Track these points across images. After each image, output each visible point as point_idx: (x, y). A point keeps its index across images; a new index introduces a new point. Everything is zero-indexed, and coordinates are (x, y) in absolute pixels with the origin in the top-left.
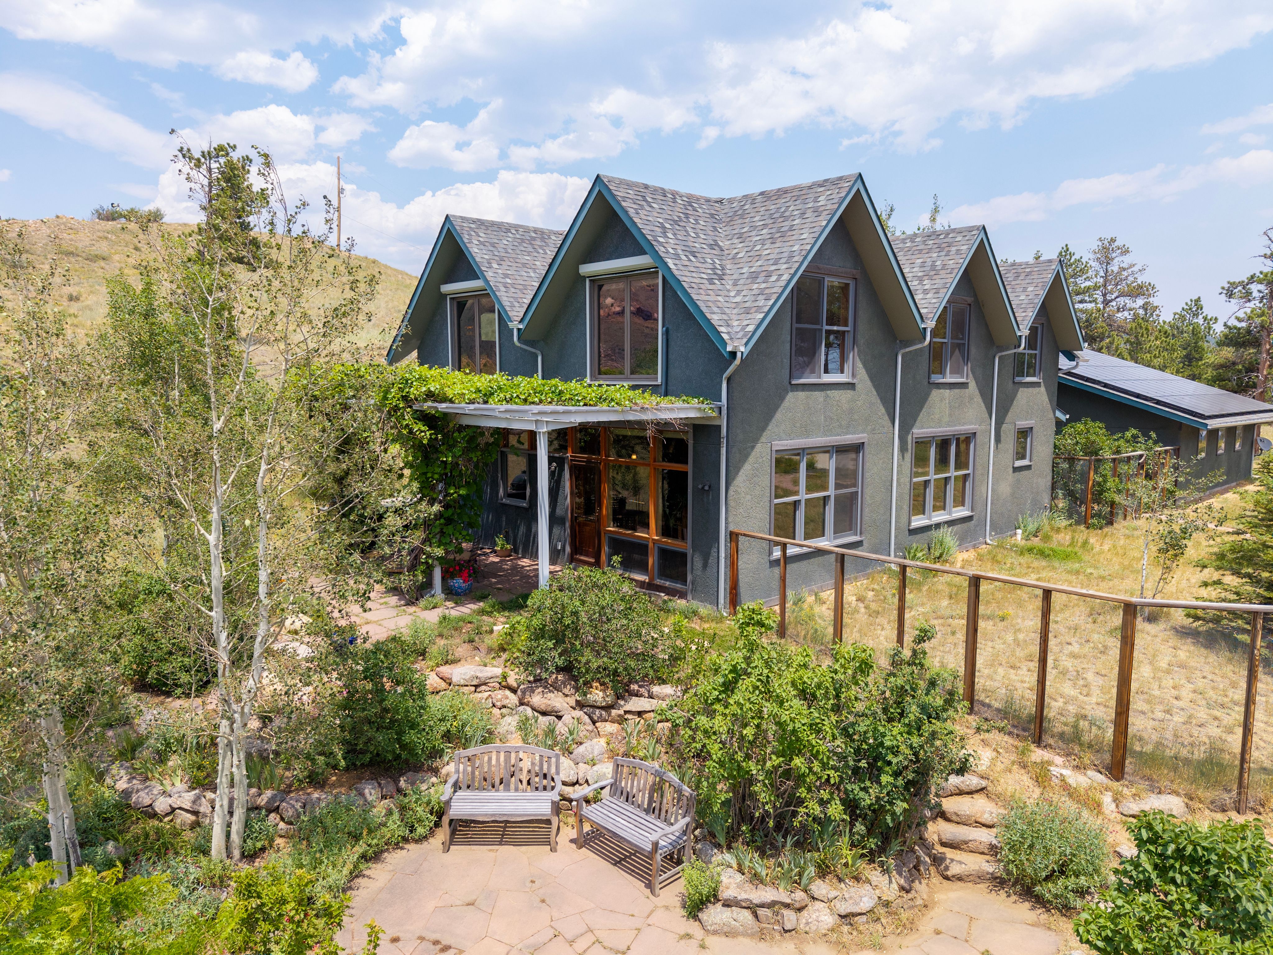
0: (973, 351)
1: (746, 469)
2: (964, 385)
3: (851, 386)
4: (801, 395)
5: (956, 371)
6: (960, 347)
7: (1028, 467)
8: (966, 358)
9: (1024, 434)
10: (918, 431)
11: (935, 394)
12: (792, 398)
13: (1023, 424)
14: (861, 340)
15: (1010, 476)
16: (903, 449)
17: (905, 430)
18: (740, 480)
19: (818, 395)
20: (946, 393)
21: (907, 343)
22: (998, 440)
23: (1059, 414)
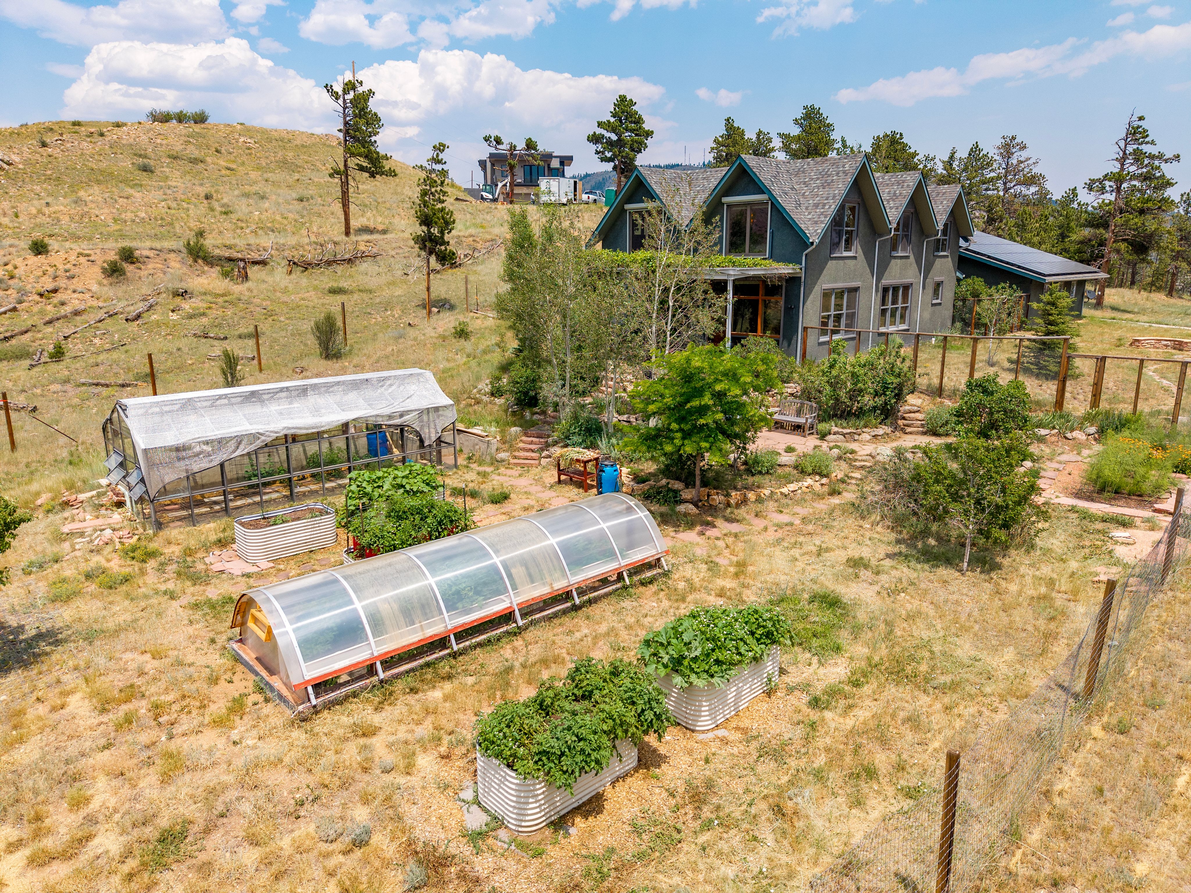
0: (913, 238)
1: (811, 297)
2: (907, 257)
3: (855, 258)
4: (834, 262)
5: (904, 249)
6: (906, 236)
7: (940, 304)
8: (909, 242)
9: (938, 285)
10: (885, 282)
11: (893, 262)
12: (831, 264)
13: (938, 279)
14: (860, 235)
15: (930, 309)
16: (877, 291)
17: (878, 281)
18: (809, 302)
19: (841, 262)
20: (899, 261)
21: (881, 235)
22: (924, 288)
23: (958, 274)
